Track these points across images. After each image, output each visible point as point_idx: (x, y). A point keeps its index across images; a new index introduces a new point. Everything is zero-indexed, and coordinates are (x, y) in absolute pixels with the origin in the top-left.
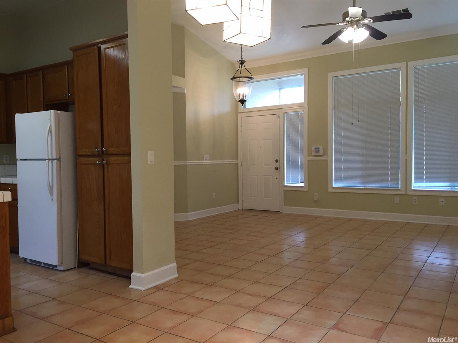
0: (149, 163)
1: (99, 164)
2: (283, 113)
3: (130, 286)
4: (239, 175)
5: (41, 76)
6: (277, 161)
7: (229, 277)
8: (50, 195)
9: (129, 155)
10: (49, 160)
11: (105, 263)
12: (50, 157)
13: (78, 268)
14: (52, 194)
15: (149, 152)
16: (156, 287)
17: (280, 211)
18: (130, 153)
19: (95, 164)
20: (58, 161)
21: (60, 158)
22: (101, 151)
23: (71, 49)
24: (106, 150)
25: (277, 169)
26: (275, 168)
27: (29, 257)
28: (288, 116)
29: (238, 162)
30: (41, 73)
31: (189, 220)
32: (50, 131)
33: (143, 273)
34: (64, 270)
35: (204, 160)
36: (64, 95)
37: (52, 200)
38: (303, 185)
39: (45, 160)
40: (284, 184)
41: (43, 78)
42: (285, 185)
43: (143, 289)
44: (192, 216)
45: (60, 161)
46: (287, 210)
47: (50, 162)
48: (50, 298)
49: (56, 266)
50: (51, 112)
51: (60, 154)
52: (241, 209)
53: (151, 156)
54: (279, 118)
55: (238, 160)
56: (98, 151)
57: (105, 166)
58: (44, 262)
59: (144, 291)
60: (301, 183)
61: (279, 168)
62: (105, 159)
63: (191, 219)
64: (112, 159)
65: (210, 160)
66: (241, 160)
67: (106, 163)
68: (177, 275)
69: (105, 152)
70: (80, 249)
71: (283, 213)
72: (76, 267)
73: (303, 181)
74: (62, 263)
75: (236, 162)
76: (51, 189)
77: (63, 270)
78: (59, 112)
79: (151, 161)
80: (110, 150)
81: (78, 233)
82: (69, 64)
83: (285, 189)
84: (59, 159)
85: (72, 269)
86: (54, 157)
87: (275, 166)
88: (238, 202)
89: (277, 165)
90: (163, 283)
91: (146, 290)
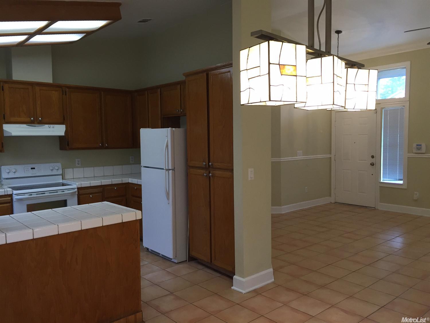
0: (249, 180)
1: (206, 176)
2: (381, 108)
3: (232, 287)
4: (332, 169)
5: (159, 93)
6: (373, 157)
7: (323, 287)
8: (167, 200)
9: (232, 170)
10: (166, 170)
11: (211, 261)
12: (167, 168)
13: (188, 261)
14: (168, 199)
15: (250, 170)
16: (255, 291)
17: (375, 208)
18: (233, 169)
19: (203, 175)
20: (174, 171)
21: (175, 168)
22: (207, 166)
23: (184, 74)
24: (212, 165)
25: (372, 164)
26: (371, 164)
27: (151, 248)
28: (386, 112)
29: (331, 157)
30: (159, 90)
31: (283, 213)
32: (167, 146)
33: (243, 278)
34: (178, 262)
35: (297, 157)
36: (177, 111)
37: (169, 203)
38: (401, 182)
39: (163, 169)
40: (380, 181)
41: (161, 95)
42: (382, 181)
43: (244, 292)
44: (285, 209)
45: (175, 171)
46: (383, 207)
47: (167, 172)
48: (169, 292)
49: (172, 259)
50: (168, 130)
51: (174, 166)
52: (334, 202)
53: (251, 174)
54: (376, 112)
55: (331, 154)
56: (206, 165)
57: (211, 178)
58: (163, 254)
59: (244, 294)
60: (399, 180)
61: (375, 164)
62: (211, 172)
63: (284, 212)
64: (218, 173)
65: (303, 156)
66: (334, 155)
67: (212, 176)
68: (273, 280)
69: (211, 166)
70: (190, 246)
71: (378, 209)
72: (187, 260)
73: (402, 178)
74: (176, 257)
75: (329, 157)
76: (168, 194)
77: (176, 262)
78: (174, 129)
79: (251, 178)
80: (215, 164)
81: (188, 232)
82: (181, 83)
83: (382, 185)
84: (173, 170)
85: (184, 261)
86: (170, 168)
87: (371, 162)
88: (330, 196)
89: (373, 160)
90: (261, 287)
91: (247, 293)
